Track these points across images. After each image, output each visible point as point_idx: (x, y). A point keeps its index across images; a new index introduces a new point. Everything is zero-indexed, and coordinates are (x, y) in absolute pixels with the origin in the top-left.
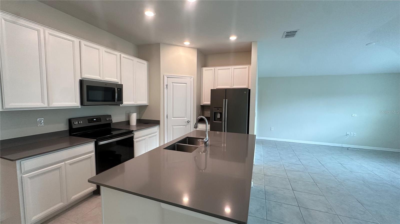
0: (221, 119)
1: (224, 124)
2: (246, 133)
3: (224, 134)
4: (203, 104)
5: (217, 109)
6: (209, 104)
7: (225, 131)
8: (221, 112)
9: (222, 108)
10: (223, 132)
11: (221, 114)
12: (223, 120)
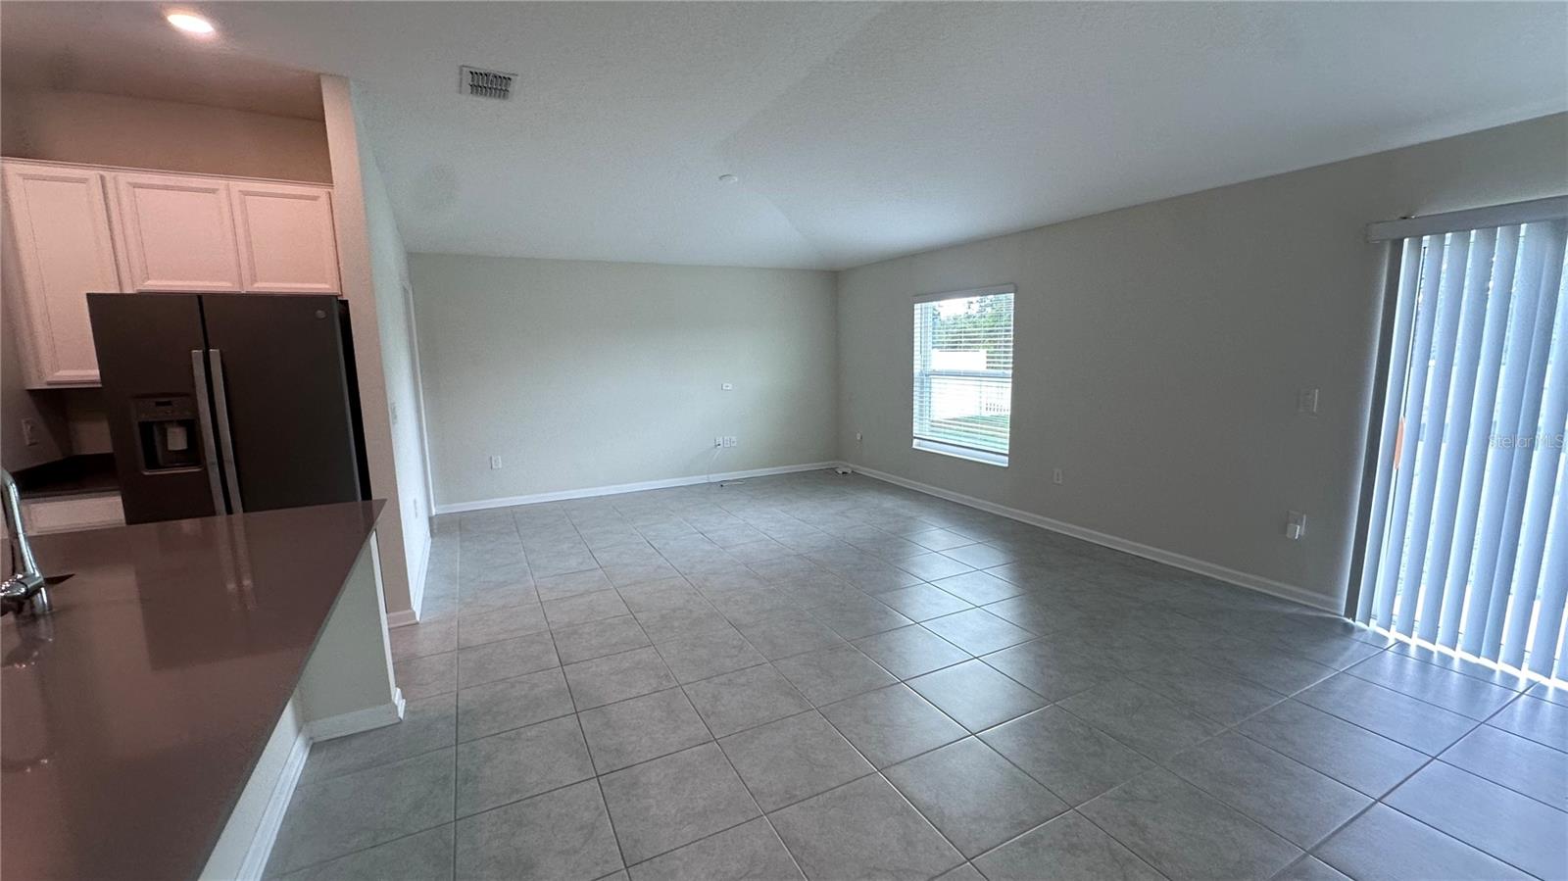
0: (193, 453)
1: (221, 472)
2: (355, 499)
3: (230, 524)
4: (49, 384)
5: (158, 404)
6: (93, 382)
7: (229, 511)
8: (188, 415)
9: (191, 396)
10: (221, 518)
11: (192, 428)
12: (211, 456)
